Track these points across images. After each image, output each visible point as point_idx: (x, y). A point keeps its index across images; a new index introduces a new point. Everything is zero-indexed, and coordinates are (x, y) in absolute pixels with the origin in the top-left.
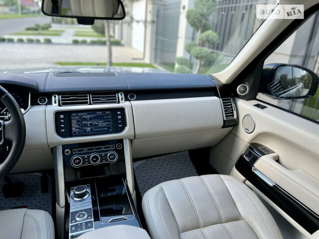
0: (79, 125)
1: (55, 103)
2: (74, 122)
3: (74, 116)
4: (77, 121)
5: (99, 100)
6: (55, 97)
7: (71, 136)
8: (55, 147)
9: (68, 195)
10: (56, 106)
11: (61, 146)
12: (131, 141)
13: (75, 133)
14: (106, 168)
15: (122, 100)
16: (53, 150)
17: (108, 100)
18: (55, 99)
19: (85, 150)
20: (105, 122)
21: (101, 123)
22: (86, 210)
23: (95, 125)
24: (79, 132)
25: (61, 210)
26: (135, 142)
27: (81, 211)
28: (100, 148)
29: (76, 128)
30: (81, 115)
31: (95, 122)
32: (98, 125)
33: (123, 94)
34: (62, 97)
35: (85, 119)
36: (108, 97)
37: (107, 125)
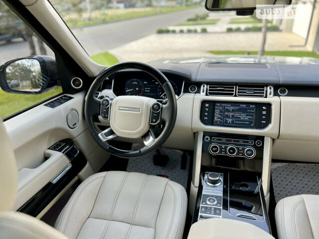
0: (222, 115)
1: (203, 92)
2: (217, 112)
3: (218, 106)
4: (221, 112)
5: (246, 92)
6: (204, 86)
7: (212, 124)
8: (197, 132)
9: (202, 178)
10: (203, 95)
11: (202, 133)
12: (273, 140)
13: (216, 122)
14: (241, 162)
15: (270, 94)
16: (195, 134)
17: (255, 93)
18: (204, 88)
19: (224, 140)
20: (247, 115)
21: (243, 117)
22: (216, 197)
23: (237, 118)
24: (220, 122)
25: (194, 189)
26: (278, 142)
27: (212, 196)
28: (238, 141)
29: (218, 118)
30: (224, 106)
31: (237, 115)
32: (240, 118)
33: (272, 88)
34: (210, 87)
35: (228, 111)
36: (255, 90)
37: (249, 119)
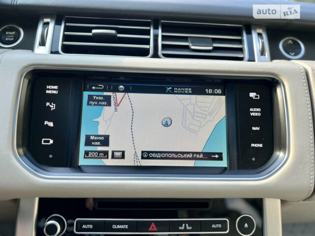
1: (43, 43)
5: (187, 48)
6: (47, 24)
15: (262, 53)
17: (216, 49)
33: (265, 36)
34: (67, 29)
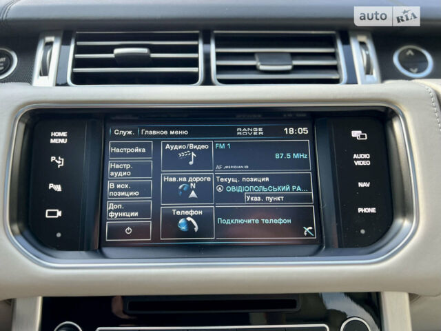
0: (143, 189)
1: (44, 72)
2: (119, 173)
4: (137, 170)
6: (47, 45)
13: (117, 231)
15: (368, 71)
17: (297, 68)
20: (276, 181)
23: (226, 197)
24: (139, 231)
29: (127, 208)
30: (157, 140)
31: (224, 179)
32: (239, 197)
33: (370, 46)
34: (78, 50)
35: (175, 162)
36: (294, 56)
37: (288, 198)
